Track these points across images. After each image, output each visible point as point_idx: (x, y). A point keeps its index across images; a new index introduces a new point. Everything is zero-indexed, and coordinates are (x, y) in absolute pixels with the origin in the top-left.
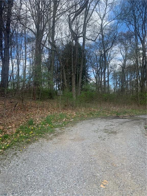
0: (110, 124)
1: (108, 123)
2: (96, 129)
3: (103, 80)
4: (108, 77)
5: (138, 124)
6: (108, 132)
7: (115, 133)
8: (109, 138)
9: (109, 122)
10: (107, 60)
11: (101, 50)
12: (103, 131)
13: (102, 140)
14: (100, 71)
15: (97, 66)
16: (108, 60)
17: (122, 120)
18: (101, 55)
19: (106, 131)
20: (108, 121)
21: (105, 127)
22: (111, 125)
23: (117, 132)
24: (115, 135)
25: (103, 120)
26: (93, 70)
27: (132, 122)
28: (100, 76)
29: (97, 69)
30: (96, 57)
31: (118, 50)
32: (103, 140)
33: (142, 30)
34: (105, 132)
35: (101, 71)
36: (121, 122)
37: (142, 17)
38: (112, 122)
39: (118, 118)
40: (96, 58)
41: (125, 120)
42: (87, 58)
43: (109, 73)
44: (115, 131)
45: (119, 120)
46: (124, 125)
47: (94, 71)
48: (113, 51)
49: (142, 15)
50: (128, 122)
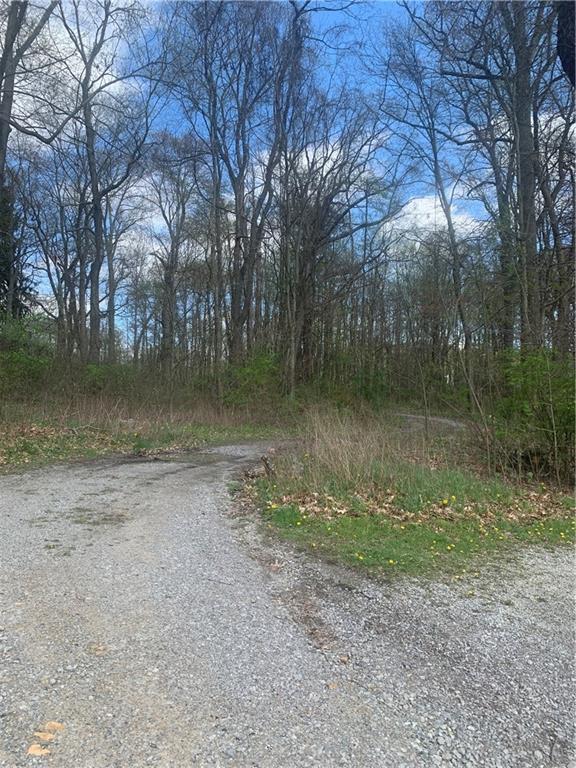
0: (101, 488)
1: (93, 485)
2: (40, 513)
3: (88, 308)
4: (111, 296)
5: (210, 479)
6: (91, 521)
7: (118, 520)
8: (91, 545)
9: (100, 480)
10: (108, 231)
11: (82, 186)
12: (68, 518)
13: (57, 555)
14: (78, 270)
15: (66, 248)
16: (112, 232)
17: (154, 467)
18: (83, 205)
19: (81, 515)
20: (95, 475)
21: (81, 499)
22: (104, 492)
23: (128, 514)
24: (119, 528)
25: (77, 472)
26: (47, 263)
27: (190, 473)
28: (77, 291)
29: (66, 260)
30: (62, 212)
31: (149, 197)
32: (65, 554)
33: (237, 142)
34: (77, 522)
35: (83, 272)
36: (149, 476)
37: (237, 97)
38: (114, 477)
39: (139, 459)
40: (58, 214)
41: (165, 466)
42: (18, 206)
43: (112, 284)
44: (120, 511)
45: (139, 467)
46: (158, 486)
47: (52, 267)
48: (130, 197)
49: (236, 90)
50: (172, 473)
